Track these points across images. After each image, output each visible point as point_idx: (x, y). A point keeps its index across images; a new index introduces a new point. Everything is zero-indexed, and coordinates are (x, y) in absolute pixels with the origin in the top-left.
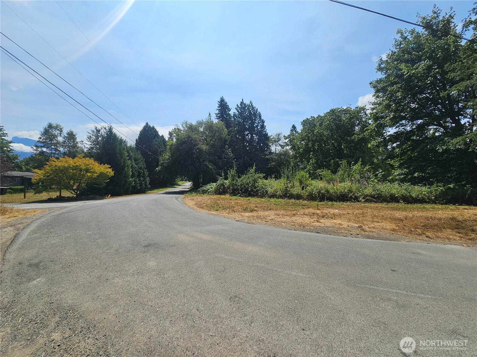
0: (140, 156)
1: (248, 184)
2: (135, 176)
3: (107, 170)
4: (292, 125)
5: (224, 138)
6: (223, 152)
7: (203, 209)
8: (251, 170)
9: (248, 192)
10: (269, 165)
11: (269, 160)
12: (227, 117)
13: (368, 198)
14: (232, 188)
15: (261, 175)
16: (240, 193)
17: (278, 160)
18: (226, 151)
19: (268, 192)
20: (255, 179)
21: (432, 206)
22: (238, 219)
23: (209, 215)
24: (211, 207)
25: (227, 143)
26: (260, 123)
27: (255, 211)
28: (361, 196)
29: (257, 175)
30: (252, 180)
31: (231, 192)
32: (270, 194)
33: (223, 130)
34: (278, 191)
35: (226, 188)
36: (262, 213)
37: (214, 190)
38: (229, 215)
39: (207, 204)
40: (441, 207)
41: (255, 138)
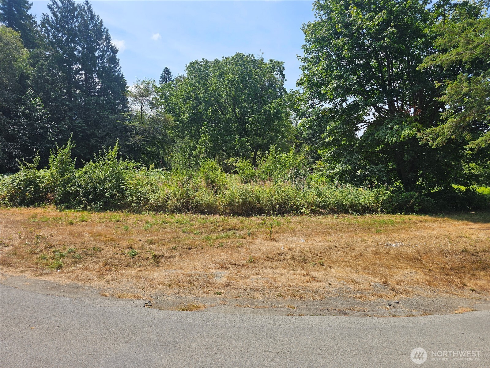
1: (102, 182)
4: (164, 68)
5: (20, 70)
6: (20, 101)
7: (11, 269)
8: (110, 154)
9: (103, 199)
10: (132, 139)
11: (130, 130)
12: (24, 21)
13: (313, 207)
14: (61, 190)
15: (131, 164)
16: (84, 202)
17: (149, 132)
18: (28, 100)
19: (150, 199)
20: (118, 172)
21: (386, 218)
22: (144, 295)
23: (49, 292)
24: (34, 256)
25: (29, 82)
26: (106, 52)
27: (163, 260)
28: (303, 205)
29: (122, 164)
30: (113, 174)
31: (59, 200)
32: (154, 205)
33: (16, 50)
34: (169, 197)
35: (42, 189)
36: (186, 265)
37: (8, 193)
38: (109, 283)
39: (12, 245)
40: (395, 219)
41: (96, 82)
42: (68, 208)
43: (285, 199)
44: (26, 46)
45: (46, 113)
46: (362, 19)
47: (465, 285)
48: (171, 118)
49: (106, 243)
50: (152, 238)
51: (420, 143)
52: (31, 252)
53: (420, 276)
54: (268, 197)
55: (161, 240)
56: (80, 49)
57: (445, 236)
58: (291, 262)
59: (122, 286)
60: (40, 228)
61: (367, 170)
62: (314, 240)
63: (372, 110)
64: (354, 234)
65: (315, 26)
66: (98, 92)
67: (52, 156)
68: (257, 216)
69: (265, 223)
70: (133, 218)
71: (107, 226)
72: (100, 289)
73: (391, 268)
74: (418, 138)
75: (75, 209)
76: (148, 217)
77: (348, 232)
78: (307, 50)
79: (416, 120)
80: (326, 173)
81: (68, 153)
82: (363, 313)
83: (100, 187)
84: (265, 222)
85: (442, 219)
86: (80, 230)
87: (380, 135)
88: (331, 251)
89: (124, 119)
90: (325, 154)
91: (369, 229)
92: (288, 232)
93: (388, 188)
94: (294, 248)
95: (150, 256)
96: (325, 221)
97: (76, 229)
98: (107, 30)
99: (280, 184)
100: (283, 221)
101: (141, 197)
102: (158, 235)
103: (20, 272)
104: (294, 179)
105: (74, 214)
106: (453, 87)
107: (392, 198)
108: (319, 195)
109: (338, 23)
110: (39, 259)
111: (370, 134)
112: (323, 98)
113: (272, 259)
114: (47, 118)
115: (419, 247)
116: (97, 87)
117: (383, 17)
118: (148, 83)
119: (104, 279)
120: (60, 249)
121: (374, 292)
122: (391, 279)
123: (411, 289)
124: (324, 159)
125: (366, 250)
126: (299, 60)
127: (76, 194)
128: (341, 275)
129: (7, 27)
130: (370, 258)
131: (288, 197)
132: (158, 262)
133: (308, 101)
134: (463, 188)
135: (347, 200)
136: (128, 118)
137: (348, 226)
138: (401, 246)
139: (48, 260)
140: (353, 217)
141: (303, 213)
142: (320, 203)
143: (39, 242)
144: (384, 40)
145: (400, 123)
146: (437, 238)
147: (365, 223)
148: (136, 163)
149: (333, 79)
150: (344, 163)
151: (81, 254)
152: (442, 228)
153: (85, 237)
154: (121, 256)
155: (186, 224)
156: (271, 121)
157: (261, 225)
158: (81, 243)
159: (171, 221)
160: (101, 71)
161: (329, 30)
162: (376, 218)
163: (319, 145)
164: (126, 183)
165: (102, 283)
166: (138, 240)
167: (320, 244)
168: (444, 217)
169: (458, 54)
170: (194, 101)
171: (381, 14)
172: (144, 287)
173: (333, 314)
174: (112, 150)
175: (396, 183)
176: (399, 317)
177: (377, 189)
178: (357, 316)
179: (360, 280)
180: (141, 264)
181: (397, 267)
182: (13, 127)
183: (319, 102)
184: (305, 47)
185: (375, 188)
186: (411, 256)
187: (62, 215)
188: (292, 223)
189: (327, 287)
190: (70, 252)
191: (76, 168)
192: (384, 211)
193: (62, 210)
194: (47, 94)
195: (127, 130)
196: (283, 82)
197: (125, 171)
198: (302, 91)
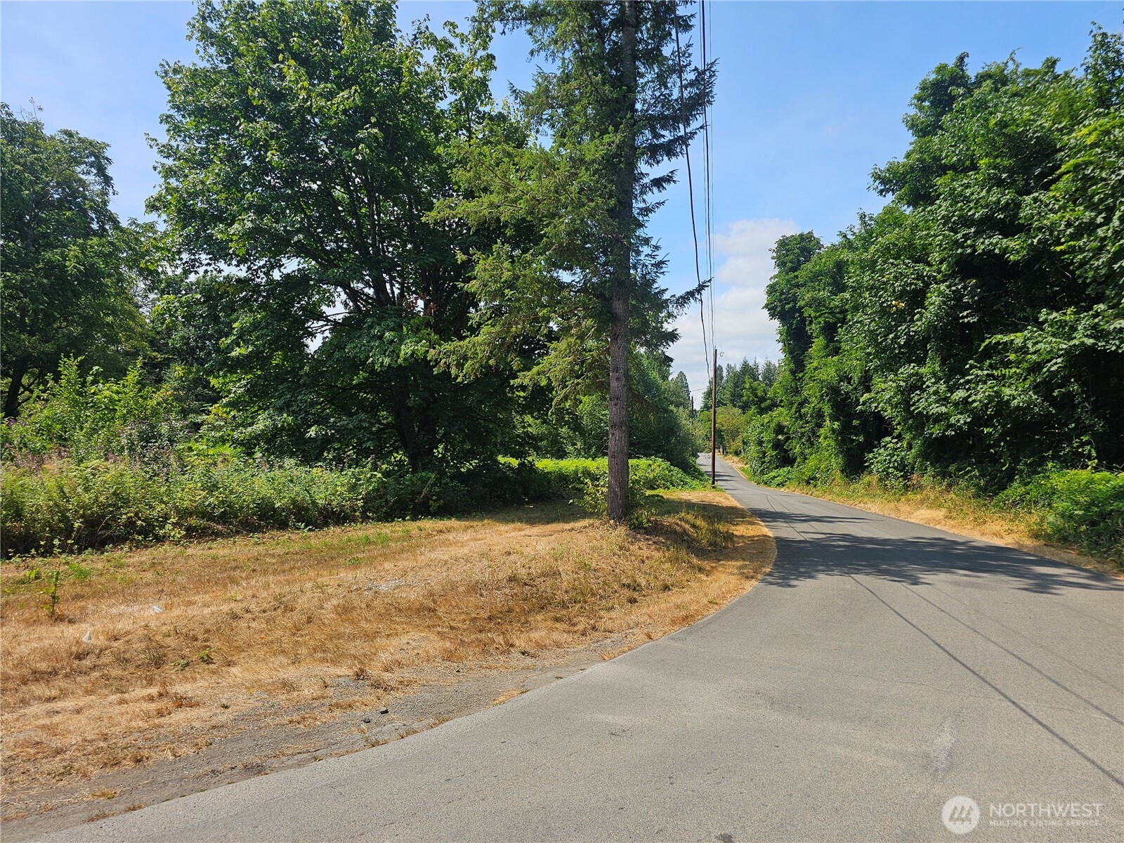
13: (193, 521)
21: (372, 531)
28: (166, 517)
40: (392, 532)
43: (110, 505)
46: (309, 92)
47: (512, 645)
51: (435, 371)
53: (432, 644)
54: (51, 503)
57: (483, 555)
58: (116, 672)
61: (333, 426)
62: (191, 603)
63: (341, 296)
64: (298, 574)
65: (195, 75)
68: (10, 558)
69: (37, 578)
73: (375, 637)
74: (430, 361)
77: (284, 572)
78: (176, 129)
79: (428, 325)
80: (231, 433)
82: (306, 755)
84: (38, 573)
85: (480, 524)
87: (358, 350)
88: (234, 624)
90: (230, 386)
91: (332, 558)
92: (114, 593)
93: (377, 465)
94: (127, 633)
96: (227, 551)
99: (95, 463)
100: (100, 566)
104: (139, 449)
106: (487, 267)
107: (385, 488)
108: (212, 488)
109: (255, 85)
111: (336, 346)
112: (220, 252)
113: (50, 673)
115: (432, 584)
117: (354, 99)
121: (334, 701)
122: (373, 663)
123: (415, 676)
124: (227, 399)
125: (322, 608)
126: (151, 147)
128: (256, 677)
130: (330, 624)
131: (120, 499)
133: (179, 253)
134: (515, 462)
135: (285, 497)
137: (283, 558)
138: (398, 587)
140: (297, 537)
141: (164, 537)
142: (214, 508)
144: (357, 149)
145: (398, 328)
146: (467, 561)
147: (326, 545)
149: (246, 210)
150: (276, 409)
152: (479, 540)
156: (70, 294)
157: (24, 583)
161: (232, 96)
162: (350, 534)
163: (212, 366)
167: (206, 611)
168: (482, 519)
169: (491, 205)
171: (350, 92)
173: (227, 781)
175: (395, 455)
176: (386, 743)
177: (352, 470)
178: (290, 767)
179: (304, 679)
181: (388, 632)
183: (210, 259)
184: (169, 120)
185: (350, 467)
186: (417, 605)
188: (129, 566)
189: (215, 714)
192: (369, 517)
196: (107, 194)
198: (161, 227)
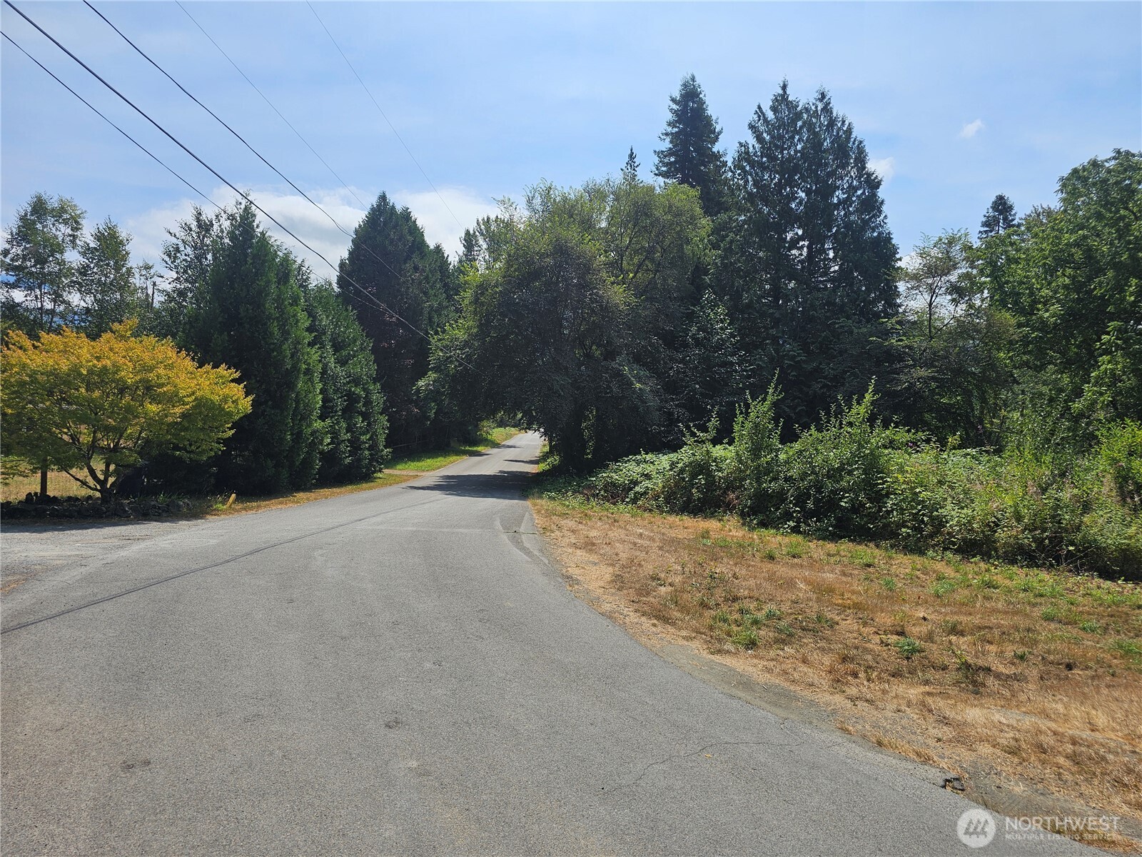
0: (353, 330)
1: (835, 474)
2: (336, 412)
3: (226, 391)
4: (994, 199)
5: (695, 259)
6: (691, 316)
7: (671, 629)
8: (854, 411)
9: (834, 512)
10: (903, 377)
11: (901, 358)
12: (705, 167)
14: (753, 487)
15: (902, 435)
16: (795, 515)
17: (946, 357)
18: (704, 312)
19: (947, 522)
20: (872, 454)
22: (944, 758)
23: (735, 692)
24: (707, 613)
25: (707, 279)
26: (856, 189)
27: (991, 681)
29: (879, 436)
30: (858, 458)
31: (748, 507)
32: (959, 537)
33: (691, 224)
34: (999, 520)
35: (719, 483)
36: (1060, 708)
37: (664, 487)
38: (854, 705)
39: (671, 585)
41: (829, 258)
42: (763, 524)
44: (708, 211)
45: (732, 335)
48: (1008, 318)
49: (845, 611)
50: (956, 617)
52: (702, 604)
55: (980, 627)
56: (803, 195)
59: (886, 719)
60: (715, 559)
66: (832, 280)
67: (740, 419)
70: (903, 564)
71: (844, 574)
72: (834, 712)
75: (778, 529)
76: (944, 566)
81: (768, 411)
83: (829, 485)
86: (790, 575)
89: (887, 333)
95: (953, 662)
97: (782, 570)
98: (861, 142)
101: (923, 515)
102: (970, 614)
103: (684, 638)
105: (776, 540)
110: (714, 618)
114: (734, 345)
116: (832, 270)
118: (951, 242)
119: (844, 692)
120: (752, 607)
127: (781, 496)
129: (679, 184)
132: (974, 683)
136: (897, 329)
139: (730, 625)
143: (714, 587)
148: (914, 434)
151: (791, 625)
153: (800, 589)
154: (880, 648)
155: (1054, 597)
158: (792, 601)
159: (1007, 582)
160: (842, 233)
164: (888, 479)
165: (838, 699)
166: (918, 619)
170: (1079, 269)
172: (940, 736)
174: (859, 403)
180: (928, 676)
182: (677, 366)
187: (753, 539)
190: (770, 616)
191: (782, 442)
193: (754, 529)
194: (736, 296)
195: (894, 357)
197: (886, 451)
